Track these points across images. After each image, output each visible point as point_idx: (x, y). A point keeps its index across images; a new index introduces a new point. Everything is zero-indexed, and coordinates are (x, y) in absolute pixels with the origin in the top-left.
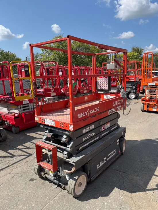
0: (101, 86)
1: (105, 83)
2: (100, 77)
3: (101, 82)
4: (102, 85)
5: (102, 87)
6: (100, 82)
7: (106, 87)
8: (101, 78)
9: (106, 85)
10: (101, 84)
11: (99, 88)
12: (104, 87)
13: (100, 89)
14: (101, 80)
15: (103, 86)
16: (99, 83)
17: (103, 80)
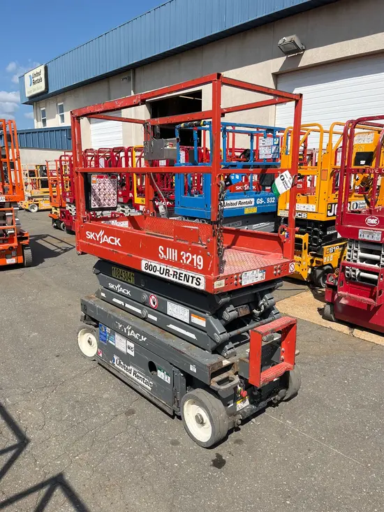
0: (100, 200)
1: (112, 190)
2: (98, 177)
3: (102, 190)
4: (102, 196)
5: (102, 201)
6: (99, 190)
7: (112, 201)
8: (102, 177)
9: (112, 195)
10: (100, 195)
11: (94, 205)
12: (107, 201)
13: (97, 206)
14: (102, 184)
15: (105, 200)
16: (97, 190)
17: (107, 185)
